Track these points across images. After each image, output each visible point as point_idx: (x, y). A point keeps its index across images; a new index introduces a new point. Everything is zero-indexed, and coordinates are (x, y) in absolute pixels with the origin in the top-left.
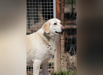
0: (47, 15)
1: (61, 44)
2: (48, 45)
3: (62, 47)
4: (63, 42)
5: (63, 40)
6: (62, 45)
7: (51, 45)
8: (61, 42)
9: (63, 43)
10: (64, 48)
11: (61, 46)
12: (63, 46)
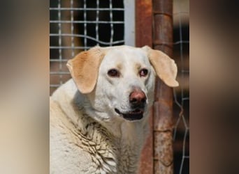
0: (97, 21)
1: (158, 150)
2: (99, 154)
3: (160, 165)
4: (167, 143)
5: (165, 135)
6: (160, 157)
7: (111, 159)
8: (158, 144)
9: (165, 146)
10: (169, 169)
11: (155, 161)
12: (167, 162)
